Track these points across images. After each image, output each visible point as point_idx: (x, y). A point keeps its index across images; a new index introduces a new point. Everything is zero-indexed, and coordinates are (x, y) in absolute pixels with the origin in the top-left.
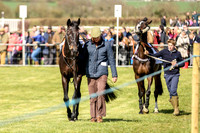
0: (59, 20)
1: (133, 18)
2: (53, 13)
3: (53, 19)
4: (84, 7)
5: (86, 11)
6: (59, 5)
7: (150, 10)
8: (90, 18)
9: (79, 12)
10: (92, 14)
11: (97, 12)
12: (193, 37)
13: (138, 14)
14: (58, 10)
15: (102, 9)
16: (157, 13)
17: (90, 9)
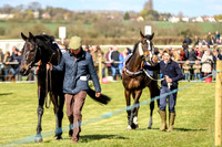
0: (95, 40)
1: (161, 37)
2: (89, 34)
3: (89, 39)
4: (117, 28)
5: (119, 32)
6: (95, 27)
7: (177, 30)
8: (123, 38)
9: (113, 32)
10: (124, 34)
11: (129, 32)
12: (216, 54)
13: (166, 34)
14: (94, 31)
15: (133, 30)
16: (183, 33)
17: (123, 30)
